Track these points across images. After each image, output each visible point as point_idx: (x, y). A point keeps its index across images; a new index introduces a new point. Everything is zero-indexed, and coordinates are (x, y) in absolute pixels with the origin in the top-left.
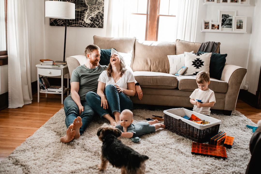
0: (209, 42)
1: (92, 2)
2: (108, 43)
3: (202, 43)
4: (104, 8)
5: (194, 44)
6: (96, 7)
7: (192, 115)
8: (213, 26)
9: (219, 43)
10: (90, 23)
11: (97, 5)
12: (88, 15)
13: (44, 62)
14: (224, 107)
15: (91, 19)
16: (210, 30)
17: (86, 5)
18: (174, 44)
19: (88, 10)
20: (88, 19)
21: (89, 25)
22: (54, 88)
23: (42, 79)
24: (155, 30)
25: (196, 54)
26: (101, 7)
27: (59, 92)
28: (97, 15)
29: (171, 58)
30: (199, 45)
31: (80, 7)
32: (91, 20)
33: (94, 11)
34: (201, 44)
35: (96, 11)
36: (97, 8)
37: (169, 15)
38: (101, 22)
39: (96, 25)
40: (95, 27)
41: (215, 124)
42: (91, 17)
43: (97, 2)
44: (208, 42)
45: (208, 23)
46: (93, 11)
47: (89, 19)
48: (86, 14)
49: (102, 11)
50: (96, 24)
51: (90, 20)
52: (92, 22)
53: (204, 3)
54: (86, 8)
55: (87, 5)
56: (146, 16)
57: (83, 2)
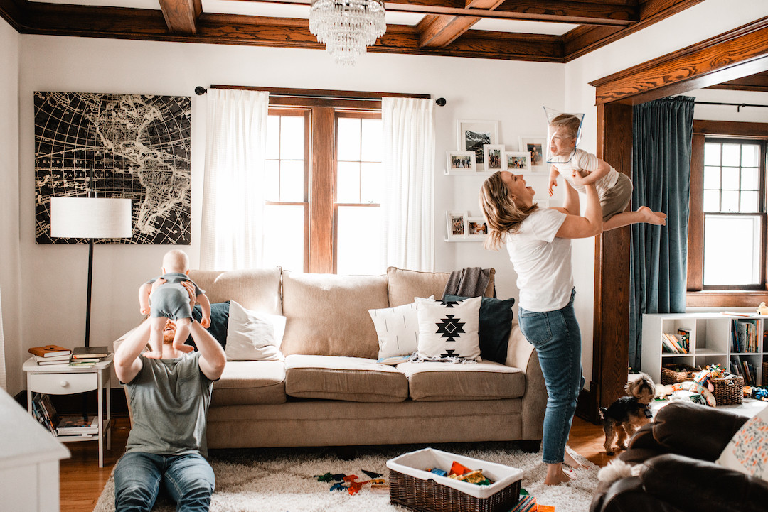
0: (469, 269)
1: (158, 178)
2: (210, 287)
3: (451, 273)
4: (190, 191)
5: (434, 277)
6: (170, 191)
7: (455, 464)
8: (473, 225)
9: (492, 271)
10: (153, 233)
11: (171, 184)
12: (146, 211)
13: (46, 355)
14: (522, 434)
15: (155, 221)
16: (466, 236)
17: (140, 186)
18: (382, 279)
19: (147, 198)
20: (148, 222)
21: (150, 237)
22: (76, 426)
23: (42, 404)
24: (329, 243)
25: (444, 304)
26: (183, 190)
27: (91, 436)
28: (172, 212)
29: (379, 316)
30: (444, 279)
31: (123, 192)
32: (155, 224)
33: (165, 199)
34: (450, 275)
35: (168, 202)
36: (171, 193)
37: (362, 203)
38: (185, 230)
39: (169, 239)
40: (166, 242)
41: (511, 480)
42: (154, 215)
43: (170, 177)
44: (466, 268)
45: (461, 219)
46: (160, 202)
47: (151, 222)
48: (142, 210)
49: (186, 199)
50: (171, 235)
51: (152, 225)
52: (159, 231)
53: (447, 172)
54: (141, 194)
55: (144, 185)
56: (302, 207)
57: (133, 179)
